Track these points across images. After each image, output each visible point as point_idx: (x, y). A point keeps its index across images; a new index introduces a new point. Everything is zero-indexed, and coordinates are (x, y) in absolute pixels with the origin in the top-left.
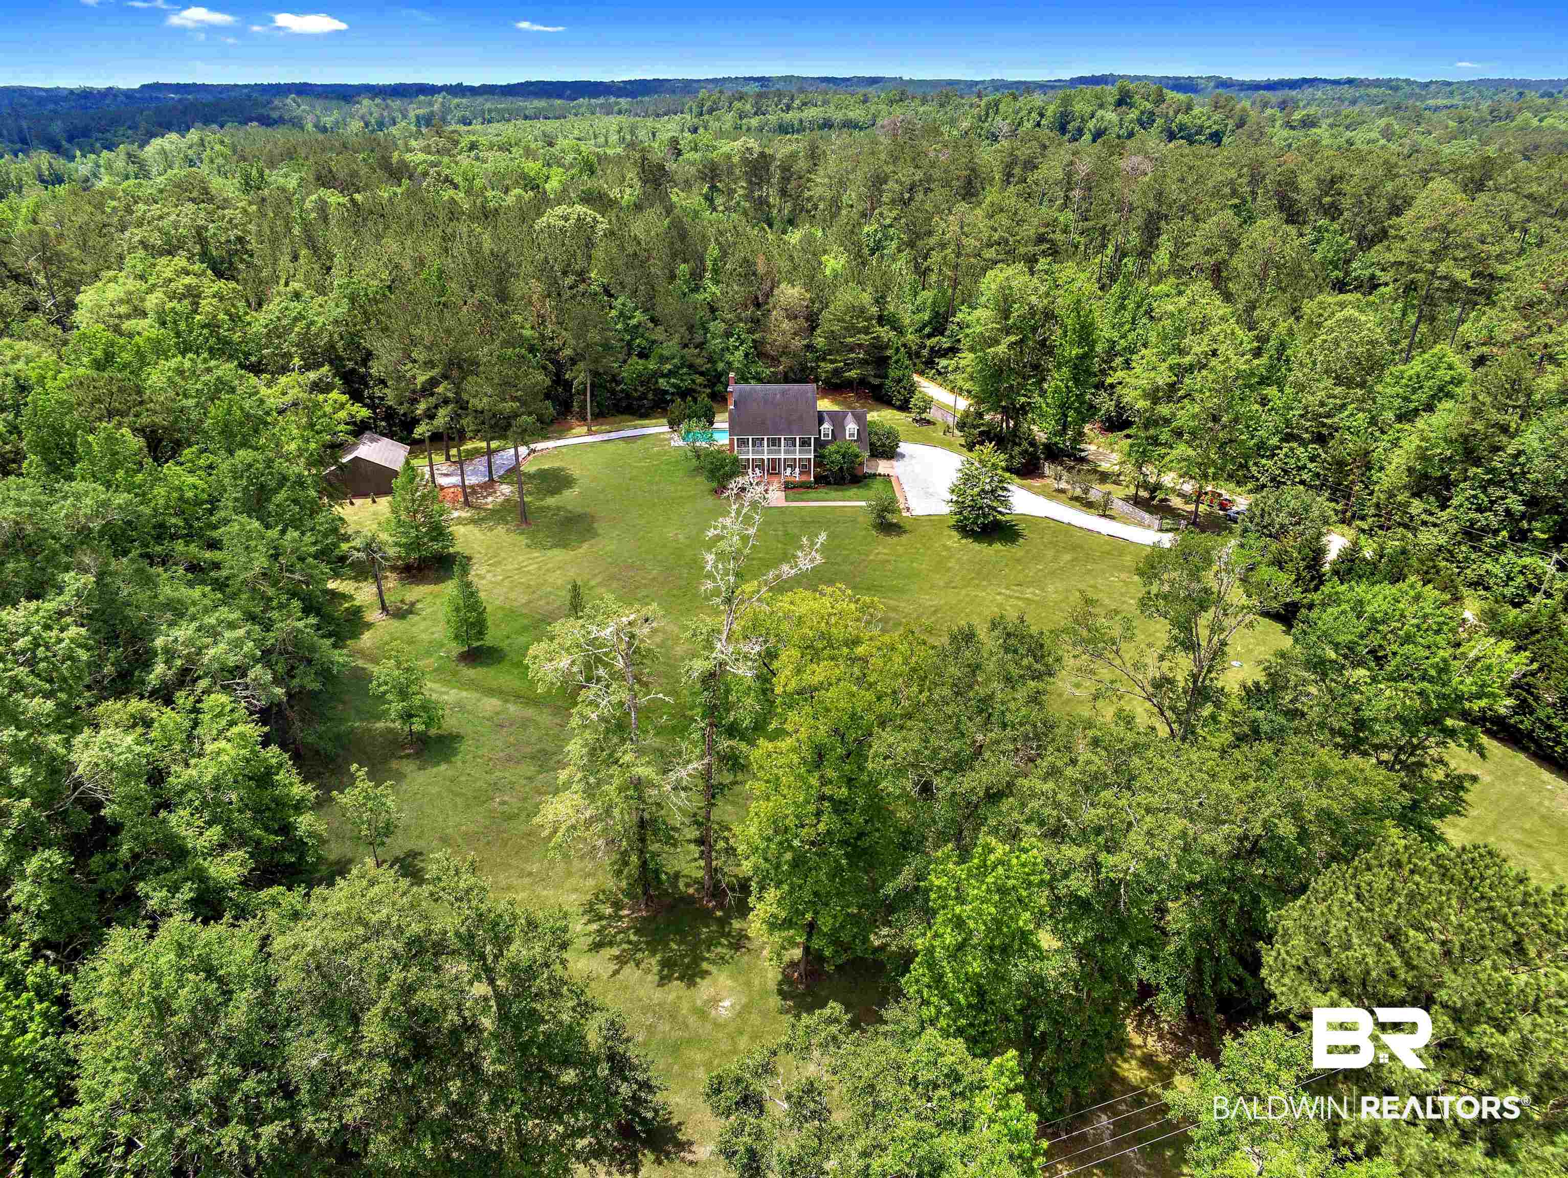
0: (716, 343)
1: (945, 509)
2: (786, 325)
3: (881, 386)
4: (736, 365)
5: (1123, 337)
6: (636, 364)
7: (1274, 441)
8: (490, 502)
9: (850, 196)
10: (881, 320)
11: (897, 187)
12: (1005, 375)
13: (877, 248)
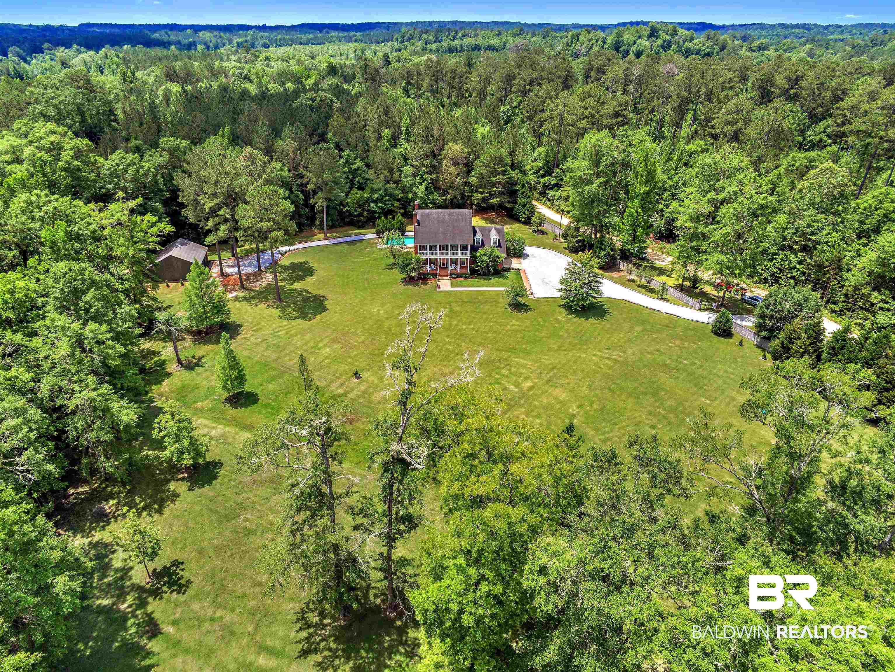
0: (407, 181)
1: (558, 294)
2: (452, 169)
3: (512, 209)
4: (420, 194)
5: (670, 179)
6: (356, 194)
7: (774, 249)
8: (259, 286)
9: (492, 88)
10: (513, 166)
11: (522, 82)
12: (595, 204)
13: (509, 120)
